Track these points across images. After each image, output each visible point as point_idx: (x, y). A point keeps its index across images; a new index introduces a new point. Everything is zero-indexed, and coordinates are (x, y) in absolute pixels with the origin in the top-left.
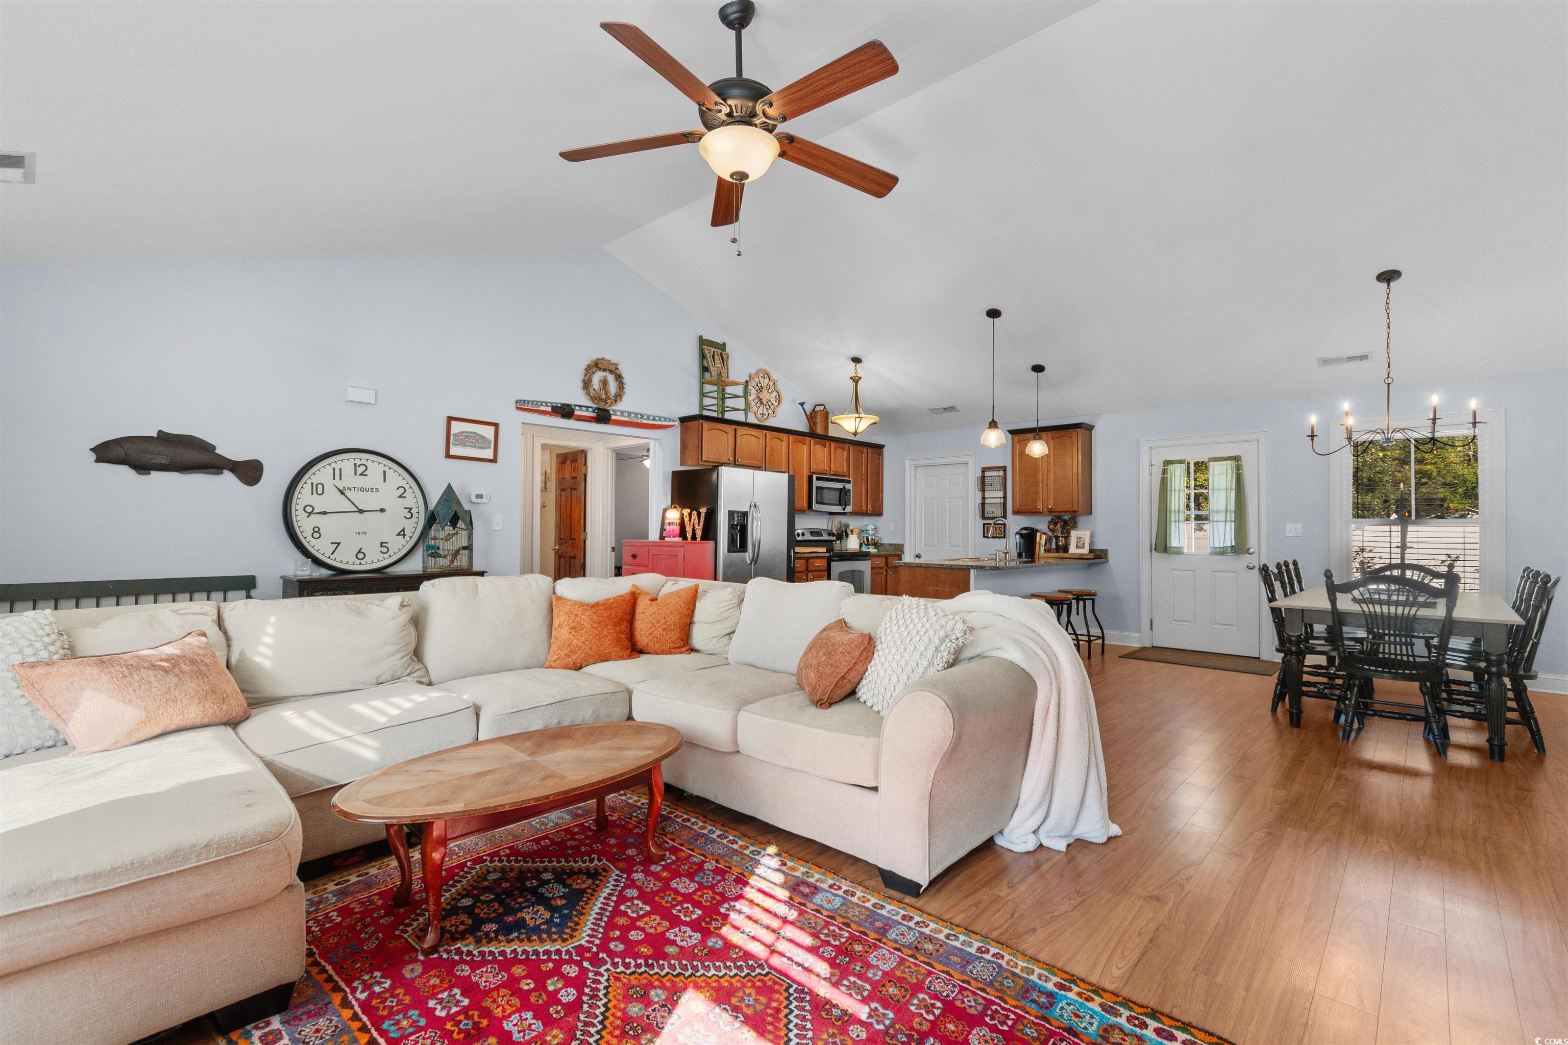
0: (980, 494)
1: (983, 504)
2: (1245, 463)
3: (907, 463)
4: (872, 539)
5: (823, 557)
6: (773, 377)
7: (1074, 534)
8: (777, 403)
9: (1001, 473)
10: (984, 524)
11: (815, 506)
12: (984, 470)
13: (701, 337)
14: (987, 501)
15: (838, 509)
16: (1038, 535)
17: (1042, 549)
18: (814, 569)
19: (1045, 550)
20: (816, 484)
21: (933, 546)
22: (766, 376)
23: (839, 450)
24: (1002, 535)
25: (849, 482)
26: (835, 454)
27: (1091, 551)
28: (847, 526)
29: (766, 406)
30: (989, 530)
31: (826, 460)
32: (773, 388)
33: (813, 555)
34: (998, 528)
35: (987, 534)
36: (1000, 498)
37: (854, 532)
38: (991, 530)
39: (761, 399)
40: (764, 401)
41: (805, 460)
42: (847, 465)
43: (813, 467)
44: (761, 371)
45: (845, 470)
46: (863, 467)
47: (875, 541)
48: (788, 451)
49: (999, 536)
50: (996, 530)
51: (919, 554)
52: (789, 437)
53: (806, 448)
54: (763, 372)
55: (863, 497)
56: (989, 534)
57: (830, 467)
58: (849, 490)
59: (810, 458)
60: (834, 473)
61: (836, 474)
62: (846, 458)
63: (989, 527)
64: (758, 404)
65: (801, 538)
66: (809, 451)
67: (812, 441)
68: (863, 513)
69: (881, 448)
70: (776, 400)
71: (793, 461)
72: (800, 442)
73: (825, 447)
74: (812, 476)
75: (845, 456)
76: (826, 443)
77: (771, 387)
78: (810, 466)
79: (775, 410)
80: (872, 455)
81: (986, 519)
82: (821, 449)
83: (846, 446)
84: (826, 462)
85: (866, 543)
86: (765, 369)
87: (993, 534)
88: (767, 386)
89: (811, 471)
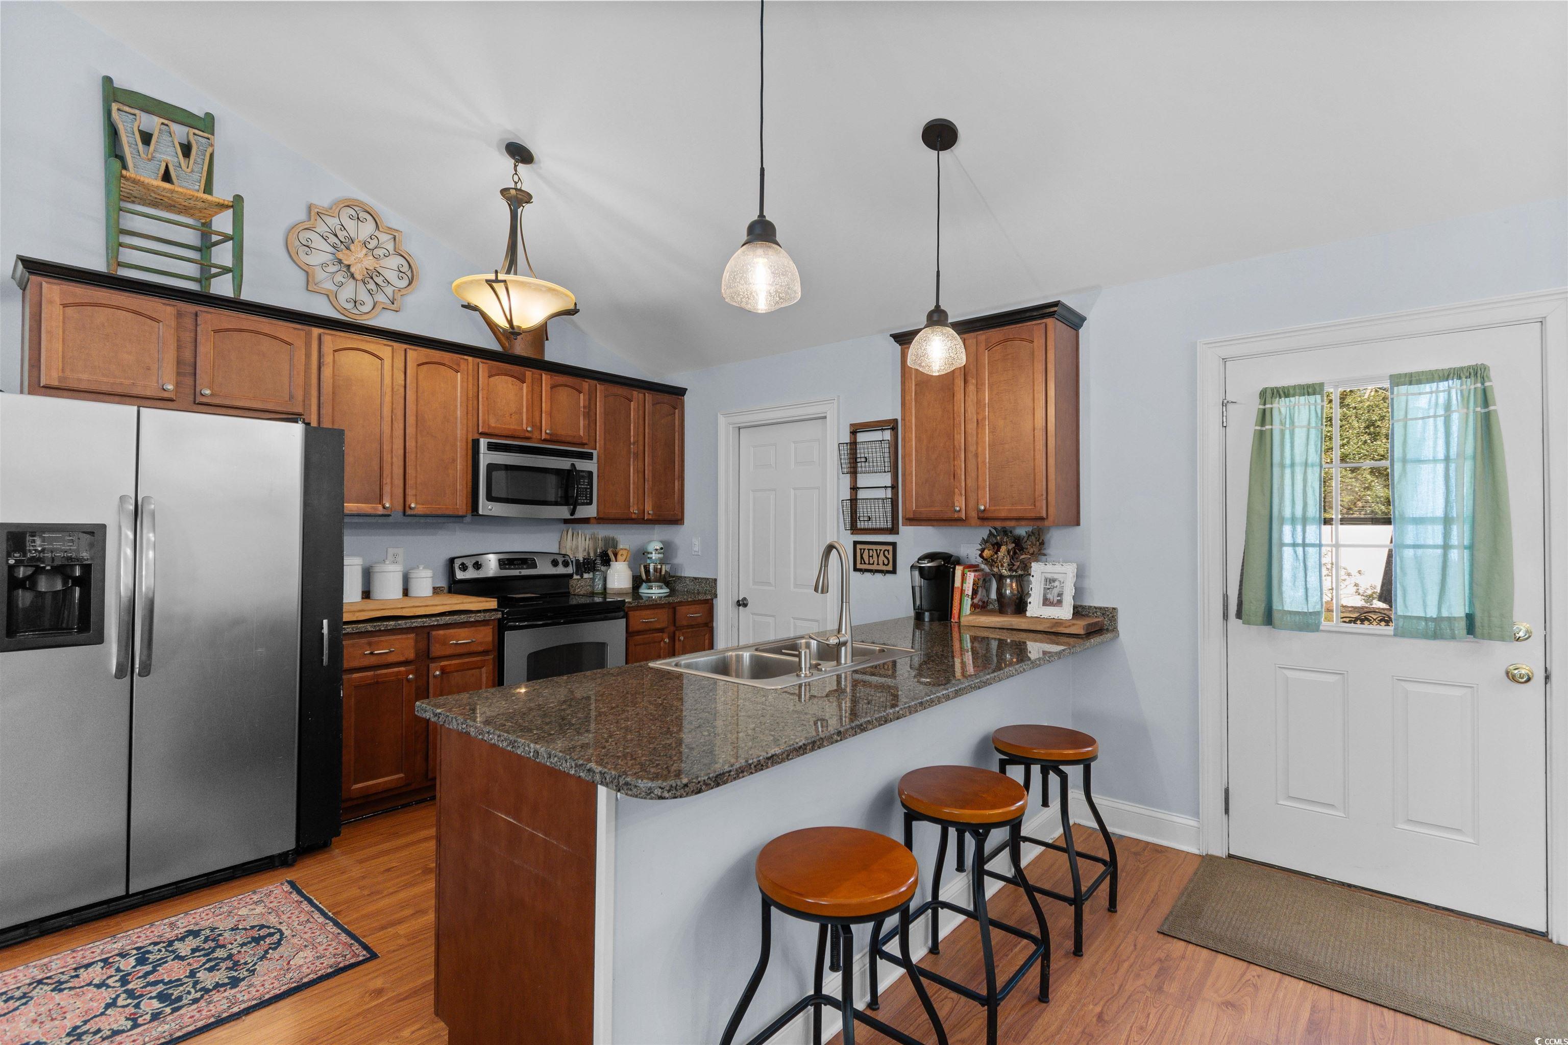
0: (846, 480)
1: (853, 503)
2: (1497, 384)
3: (722, 420)
4: (655, 570)
5: (485, 623)
6: (389, 219)
7: (1038, 570)
8: (405, 283)
9: (887, 435)
10: (856, 543)
11: (486, 507)
12: (855, 430)
13: (108, 80)
14: (861, 494)
15: (563, 512)
16: (959, 570)
17: (968, 603)
18: (449, 652)
19: (974, 606)
20: (486, 458)
21: (769, 584)
22: (363, 215)
23: (564, 395)
24: (890, 568)
25: (589, 456)
26: (552, 400)
27: (1079, 612)
28: (612, 543)
29: (364, 283)
30: (866, 556)
31: (525, 410)
32: (390, 247)
33: (447, 619)
34: (882, 552)
35: (861, 563)
36: (886, 487)
37: (619, 557)
38: (869, 556)
39: (349, 266)
40: (358, 272)
41: (459, 406)
42: (587, 423)
43: (484, 422)
44: (349, 204)
45: (582, 433)
46: (632, 428)
47: (663, 573)
48: (403, 383)
49: (884, 568)
50: (878, 556)
51: (745, 599)
52: (406, 350)
53: (462, 379)
54: (356, 209)
55: (632, 486)
56: (865, 563)
57: (538, 424)
58: (590, 474)
59: (475, 402)
60: (548, 437)
61: (554, 438)
62: (584, 407)
63: (864, 549)
64: (339, 278)
65: (471, 574)
66: (470, 386)
67: (484, 367)
68: (634, 516)
69: (680, 392)
70: (401, 274)
71: (417, 405)
72: (444, 365)
73: (524, 382)
74: (478, 441)
75: (582, 405)
76: (529, 373)
77: (384, 242)
78: (475, 419)
79: (398, 296)
80: (653, 405)
81: (859, 532)
82: (510, 385)
83: (586, 385)
84: (521, 413)
85: (644, 577)
86: (362, 202)
87: (873, 564)
88: (369, 240)
89: (480, 430)
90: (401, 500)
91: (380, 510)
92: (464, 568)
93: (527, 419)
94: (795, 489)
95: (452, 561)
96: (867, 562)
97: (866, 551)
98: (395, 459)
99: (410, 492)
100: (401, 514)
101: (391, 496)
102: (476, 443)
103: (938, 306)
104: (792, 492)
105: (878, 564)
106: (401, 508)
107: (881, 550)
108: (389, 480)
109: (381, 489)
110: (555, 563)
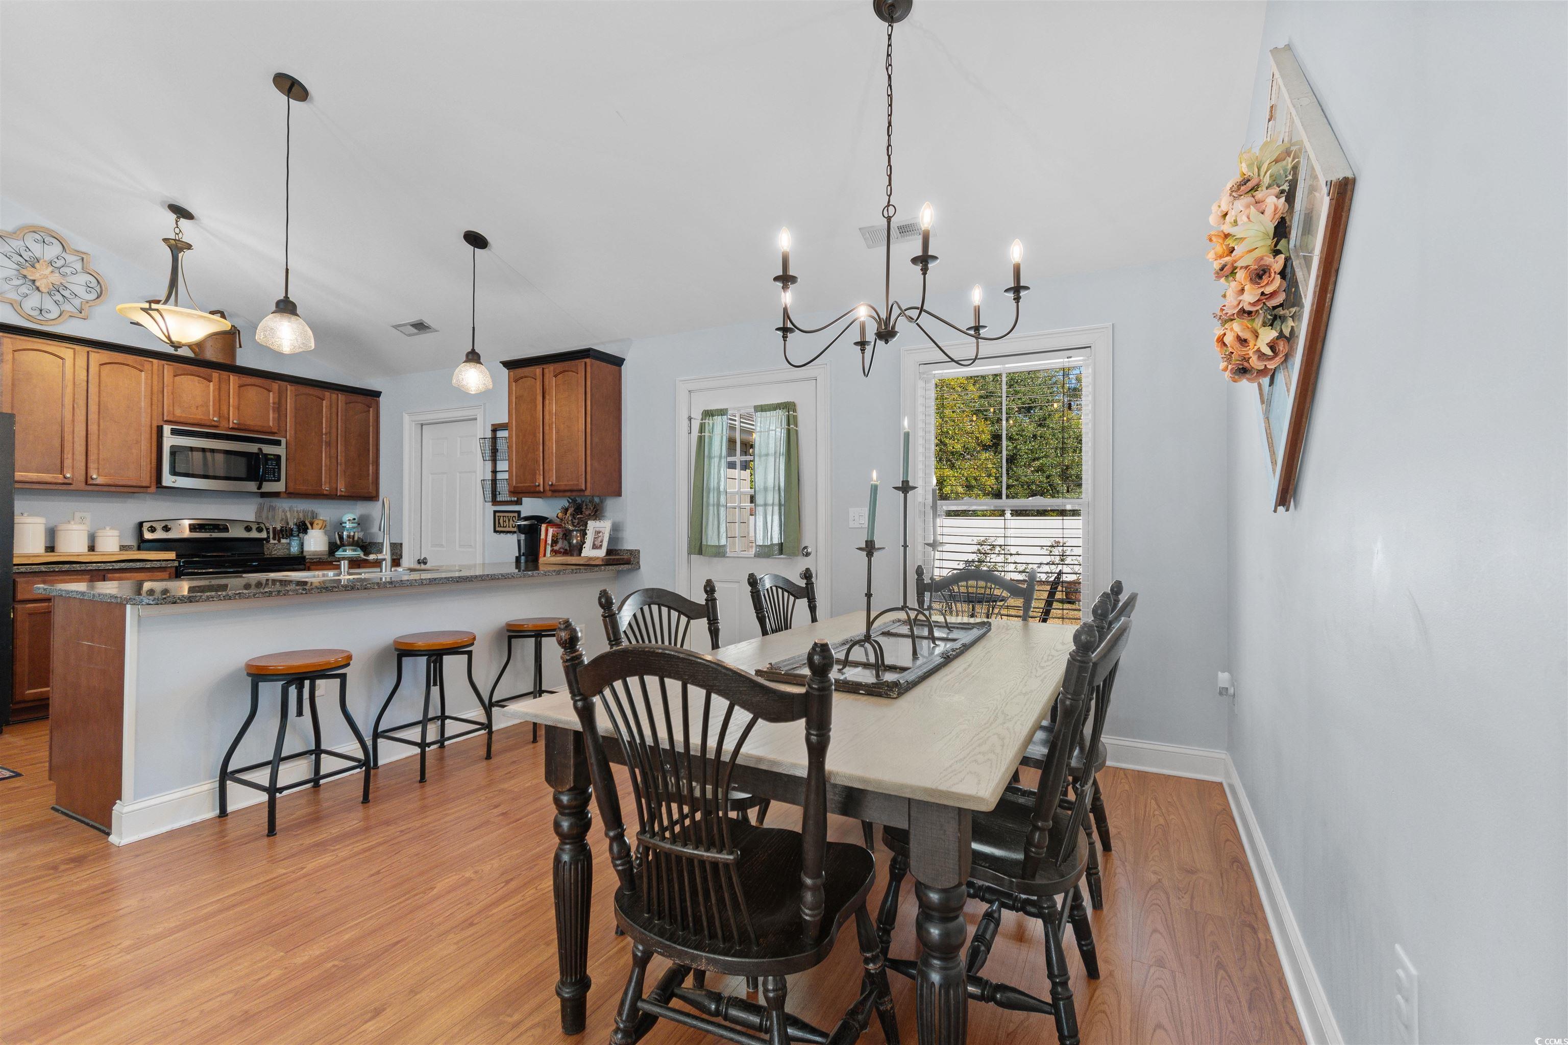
0: (489, 465)
1: (494, 481)
2: (801, 414)
3: (406, 418)
4: (349, 536)
5: (162, 568)
7: (592, 525)
8: (93, 296)
10: (495, 512)
11: (168, 480)
12: (494, 429)
14: (498, 476)
15: (252, 486)
16: (544, 527)
17: (549, 549)
19: (552, 551)
20: (169, 441)
21: (442, 546)
22: (47, 239)
23: (253, 392)
25: (278, 443)
26: (241, 396)
29: (50, 295)
30: (501, 521)
31: (211, 403)
32: (78, 266)
33: (123, 565)
34: (512, 518)
37: (315, 525)
38: (503, 521)
39: (34, 281)
40: (43, 285)
41: (143, 399)
42: (277, 415)
43: (169, 412)
44: (34, 230)
45: (271, 424)
46: (324, 421)
47: (356, 538)
48: (86, 378)
49: (513, 530)
50: (509, 521)
51: (425, 558)
52: (88, 352)
53: (146, 379)
54: (42, 234)
55: (323, 468)
56: (499, 526)
57: (227, 416)
58: (278, 458)
59: (161, 396)
60: (236, 426)
61: (242, 427)
62: (274, 403)
63: (500, 516)
64: (24, 290)
65: (160, 535)
66: (155, 383)
67: (169, 369)
68: (325, 492)
69: (377, 394)
70: (89, 289)
71: (99, 397)
72: (128, 365)
73: (210, 381)
74: (162, 426)
75: (271, 401)
76: (215, 375)
77: (72, 262)
78: (160, 409)
79: (86, 307)
80: (346, 404)
81: (497, 503)
82: (197, 384)
83: (275, 386)
84: (208, 406)
85: (338, 542)
86: (48, 229)
87: (506, 527)
88: (56, 260)
89: (165, 419)
90: (83, 472)
91: (59, 478)
92: (152, 530)
93: (214, 411)
94: (460, 473)
95: (141, 524)
96: (502, 526)
98: (76, 439)
99: (92, 466)
100: (84, 484)
101: (73, 468)
102: (160, 430)
103: (473, 350)
104: (458, 474)
105: (509, 527)
106: (83, 478)
108: (70, 456)
109: (62, 463)
110: (248, 529)
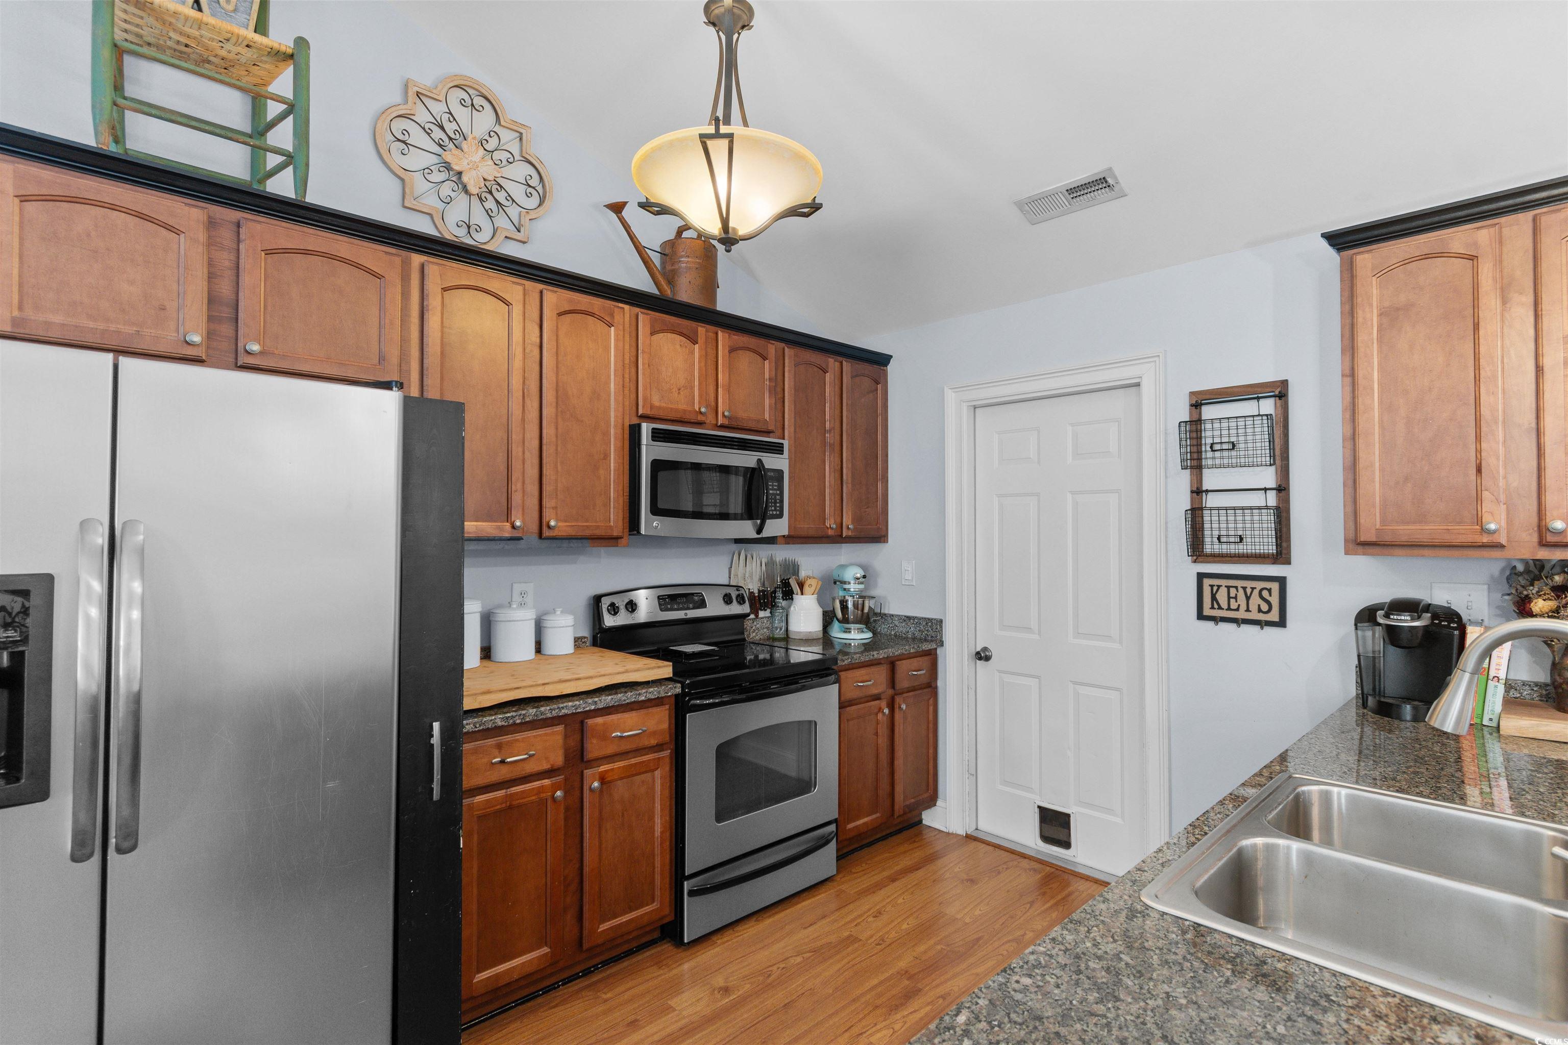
0: (1184, 479)
1: (1196, 515)
3: (950, 397)
4: (856, 606)
5: (658, 702)
6: (513, 110)
8: (533, 202)
9: (1268, 406)
10: (1201, 577)
11: (650, 524)
12: (1197, 404)
14: (1211, 501)
15: (746, 529)
17: (1497, 691)
18: (611, 749)
20: (650, 451)
21: (1029, 629)
22: (478, 101)
23: (745, 360)
24: (1274, 616)
25: (777, 449)
26: (731, 368)
28: (792, 568)
29: (480, 199)
30: (1222, 597)
31: (696, 383)
32: (515, 149)
33: (607, 700)
34: (1256, 592)
35: (1213, 608)
36: (1265, 489)
37: (806, 588)
38: (1229, 598)
39: (460, 174)
40: (472, 182)
41: (612, 377)
42: (774, 401)
43: (645, 399)
44: (460, 83)
45: (767, 417)
46: (827, 409)
47: (866, 610)
48: (538, 340)
49: (1261, 617)
50: (1248, 598)
51: (985, 649)
52: (541, 292)
53: (617, 336)
54: (471, 91)
55: (827, 491)
56: (1220, 608)
57: (713, 404)
58: (780, 473)
59: (633, 370)
60: (726, 422)
61: (734, 424)
62: (770, 379)
63: (1219, 587)
64: (446, 190)
65: (622, 619)
66: (627, 347)
67: (645, 318)
68: (830, 532)
69: (881, 360)
70: (530, 190)
71: (557, 374)
72: (592, 314)
73: (695, 342)
74: (639, 426)
75: (767, 376)
76: (702, 330)
77: (507, 143)
78: (633, 396)
79: (525, 220)
80: (852, 377)
81: (1211, 559)
82: (678, 347)
83: (772, 348)
84: (692, 388)
85: (839, 614)
86: (477, 83)
87: (1237, 610)
88: (487, 137)
89: (640, 412)
90: (536, 515)
91: (507, 532)
92: (614, 609)
93: (700, 396)
94: (1073, 493)
95: (597, 600)
96: (1225, 606)
97: (1223, 591)
98: (527, 454)
99: (548, 503)
100: (535, 537)
101: (523, 509)
102: (635, 431)
104: (1071, 497)
105: (1248, 610)
106: (534, 527)
107: (1253, 589)
108: (519, 485)
109: (509, 499)
110: (728, 599)
